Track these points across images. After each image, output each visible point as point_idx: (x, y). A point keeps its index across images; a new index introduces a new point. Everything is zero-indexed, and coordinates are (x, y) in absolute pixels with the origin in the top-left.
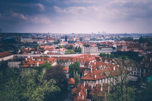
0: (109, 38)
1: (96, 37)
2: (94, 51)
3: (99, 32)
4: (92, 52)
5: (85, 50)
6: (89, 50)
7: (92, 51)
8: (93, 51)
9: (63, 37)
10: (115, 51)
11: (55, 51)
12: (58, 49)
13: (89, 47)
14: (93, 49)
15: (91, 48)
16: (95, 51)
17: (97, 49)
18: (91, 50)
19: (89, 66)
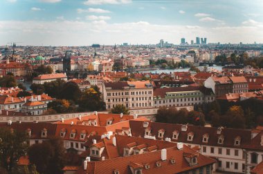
0: (213, 59)
1: (168, 56)
2: (142, 102)
3: (183, 40)
4: (135, 105)
5: (111, 101)
6: (125, 100)
7: (136, 102)
8: (139, 102)
9: (58, 57)
10: (209, 100)
11: (12, 106)
12: (25, 99)
13: (123, 89)
14: (139, 96)
15: (130, 93)
16: (144, 101)
17: (150, 95)
18: (130, 100)
19: (93, 151)
